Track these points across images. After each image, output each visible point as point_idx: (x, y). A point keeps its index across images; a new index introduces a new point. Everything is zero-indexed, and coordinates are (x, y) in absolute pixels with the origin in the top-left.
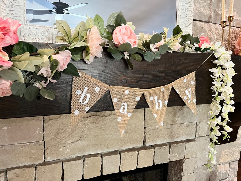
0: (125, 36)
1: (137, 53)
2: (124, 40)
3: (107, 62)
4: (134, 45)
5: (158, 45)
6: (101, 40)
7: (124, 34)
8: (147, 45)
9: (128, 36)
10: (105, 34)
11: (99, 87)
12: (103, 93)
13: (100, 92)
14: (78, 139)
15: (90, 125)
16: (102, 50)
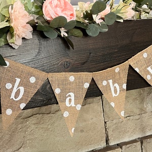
0: (58, 9)
1: (76, 27)
2: (57, 14)
3: (40, 44)
4: (71, 18)
5: (103, 14)
6: (28, 17)
7: (56, 6)
8: (88, 16)
9: (62, 8)
10: (33, 10)
11: (34, 76)
12: (41, 83)
13: (36, 83)
14: (19, 147)
15: (33, 126)
16: (31, 29)
